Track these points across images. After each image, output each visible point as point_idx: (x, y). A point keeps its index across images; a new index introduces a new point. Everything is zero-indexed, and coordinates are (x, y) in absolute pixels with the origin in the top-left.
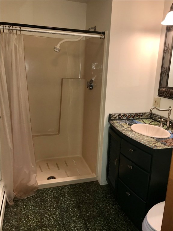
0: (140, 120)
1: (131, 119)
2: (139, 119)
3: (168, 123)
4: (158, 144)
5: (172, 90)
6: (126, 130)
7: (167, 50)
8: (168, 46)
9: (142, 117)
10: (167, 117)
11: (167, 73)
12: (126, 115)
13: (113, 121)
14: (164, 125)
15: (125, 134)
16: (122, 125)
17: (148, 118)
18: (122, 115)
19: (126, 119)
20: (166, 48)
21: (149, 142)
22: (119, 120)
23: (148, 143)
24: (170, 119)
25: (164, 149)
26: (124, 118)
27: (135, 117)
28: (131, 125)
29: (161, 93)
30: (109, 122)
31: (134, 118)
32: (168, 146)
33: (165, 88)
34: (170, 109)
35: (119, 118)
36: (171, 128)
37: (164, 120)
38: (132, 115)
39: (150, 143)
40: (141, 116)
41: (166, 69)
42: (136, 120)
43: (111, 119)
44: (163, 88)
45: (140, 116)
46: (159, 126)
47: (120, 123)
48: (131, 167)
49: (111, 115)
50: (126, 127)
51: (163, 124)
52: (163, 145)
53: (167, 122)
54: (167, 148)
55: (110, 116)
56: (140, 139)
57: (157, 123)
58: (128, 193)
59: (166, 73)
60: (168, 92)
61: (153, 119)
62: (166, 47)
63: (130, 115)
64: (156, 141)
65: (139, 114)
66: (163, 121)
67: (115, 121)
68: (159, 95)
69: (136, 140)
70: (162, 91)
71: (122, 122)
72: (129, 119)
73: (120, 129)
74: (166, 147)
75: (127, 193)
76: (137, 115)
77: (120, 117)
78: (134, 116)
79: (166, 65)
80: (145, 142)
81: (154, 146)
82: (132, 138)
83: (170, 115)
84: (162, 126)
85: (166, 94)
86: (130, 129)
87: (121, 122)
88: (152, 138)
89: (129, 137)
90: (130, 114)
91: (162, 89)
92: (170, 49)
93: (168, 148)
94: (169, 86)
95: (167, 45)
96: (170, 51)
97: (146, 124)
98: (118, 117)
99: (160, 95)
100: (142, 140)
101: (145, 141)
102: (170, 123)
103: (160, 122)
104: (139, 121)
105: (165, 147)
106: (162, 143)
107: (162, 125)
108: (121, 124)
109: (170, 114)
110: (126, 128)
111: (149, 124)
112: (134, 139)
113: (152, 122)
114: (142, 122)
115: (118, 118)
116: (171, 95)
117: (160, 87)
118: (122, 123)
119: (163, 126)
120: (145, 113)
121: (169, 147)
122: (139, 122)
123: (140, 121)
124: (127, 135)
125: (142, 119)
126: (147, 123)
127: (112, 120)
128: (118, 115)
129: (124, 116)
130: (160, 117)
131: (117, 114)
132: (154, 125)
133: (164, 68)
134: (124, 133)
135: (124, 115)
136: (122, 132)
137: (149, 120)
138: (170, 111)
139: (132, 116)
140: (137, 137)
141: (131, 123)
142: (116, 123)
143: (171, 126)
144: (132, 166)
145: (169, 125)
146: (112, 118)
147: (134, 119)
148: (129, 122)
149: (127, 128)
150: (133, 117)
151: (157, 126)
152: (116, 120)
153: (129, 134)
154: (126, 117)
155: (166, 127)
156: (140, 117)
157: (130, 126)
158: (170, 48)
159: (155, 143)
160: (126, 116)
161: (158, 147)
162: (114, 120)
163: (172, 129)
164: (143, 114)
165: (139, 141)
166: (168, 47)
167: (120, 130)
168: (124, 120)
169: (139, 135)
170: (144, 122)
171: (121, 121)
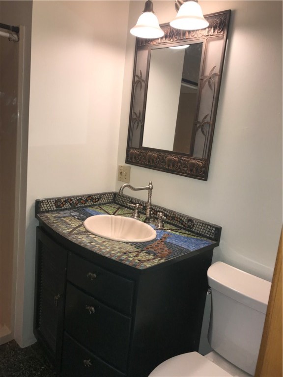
0: (96, 207)
1: (80, 207)
2: (94, 205)
3: (148, 211)
4: (143, 256)
5: (150, 153)
6: (75, 231)
7: (139, 82)
8: (139, 75)
9: (100, 202)
10: (147, 201)
11: (140, 123)
12: (72, 200)
13: (46, 214)
14: (141, 215)
15: (77, 242)
16: (65, 222)
17: (110, 203)
18: (63, 201)
19: (71, 209)
20: (136, 79)
21: (125, 253)
22: (56, 210)
23: (125, 257)
24: (150, 204)
25: (156, 265)
26: (67, 205)
27: (87, 203)
28: (84, 220)
29: (131, 158)
30: (36, 216)
31: (86, 205)
32: (161, 258)
33: (138, 149)
34: (151, 186)
35: (56, 207)
36: (153, 219)
37: (140, 205)
38: (81, 199)
39: (130, 257)
40: (99, 199)
41: (138, 115)
42: (91, 209)
43: (41, 210)
44: (136, 149)
45: (97, 200)
46: (133, 216)
47: (60, 217)
48: (93, 308)
49: (42, 202)
50: (74, 226)
51: (139, 212)
52: (151, 257)
53: (145, 208)
54: (161, 262)
55: (38, 203)
56: (108, 250)
57: (126, 210)
58: (88, 362)
59: (138, 123)
60: (144, 156)
61: (120, 205)
62: (137, 76)
63: (78, 200)
64: (138, 250)
65: (95, 195)
66: (139, 207)
67: (49, 215)
68: (127, 161)
69: (101, 253)
70: (132, 154)
71: (64, 215)
72: (77, 208)
73: (63, 230)
74: (157, 260)
75: (85, 361)
76: (90, 198)
77: (60, 204)
78: (86, 200)
79: (138, 109)
80: (119, 254)
81: (137, 261)
82: (93, 249)
83: (151, 197)
84: (137, 217)
85: (140, 160)
86: (84, 230)
87: (62, 215)
88: (127, 243)
89: (87, 247)
90: (78, 198)
91: (132, 151)
92: (143, 81)
93: (163, 263)
94: (144, 145)
95: (138, 73)
96: (143, 84)
97: (109, 214)
98: (55, 205)
99: (130, 162)
100: (113, 252)
101: (119, 252)
102: (151, 211)
103: (133, 210)
104: (95, 209)
105: (156, 262)
106: (149, 253)
107: (136, 215)
108: (62, 220)
109: (151, 195)
110: (74, 229)
111: (113, 214)
112: (98, 252)
113: (118, 209)
114: (102, 211)
115: (54, 207)
116: (149, 162)
117: (129, 147)
118: (64, 217)
119: (139, 217)
120: (105, 194)
121: (163, 261)
122: (95, 211)
123: (97, 210)
124: (82, 245)
125: (100, 204)
126: (110, 212)
127: (43, 212)
128: (56, 202)
129: (66, 201)
130: (132, 199)
131: (53, 199)
132: (124, 215)
133: (135, 114)
134: (74, 240)
135: (68, 200)
136: (70, 238)
137: (112, 205)
138: (150, 189)
139: (82, 201)
140: (101, 245)
141: (82, 215)
142: (52, 220)
143: (152, 216)
144: (93, 306)
145: (150, 214)
146: (44, 207)
147: (86, 207)
148: (77, 214)
149: (77, 227)
150: (84, 203)
151: (128, 216)
152: (52, 211)
153: (83, 240)
154: (71, 204)
155: (143, 217)
156: (96, 202)
157: (81, 223)
158: (145, 80)
159: (137, 255)
160: (71, 202)
161: (145, 264)
162: (47, 211)
163: (154, 221)
164: (101, 195)
165: (107, 256)
166: (141, 76)
167: (64, 233)
168: (66, 209)
169: (104, 242)
170: (105, 211)
171: (62, 213)
